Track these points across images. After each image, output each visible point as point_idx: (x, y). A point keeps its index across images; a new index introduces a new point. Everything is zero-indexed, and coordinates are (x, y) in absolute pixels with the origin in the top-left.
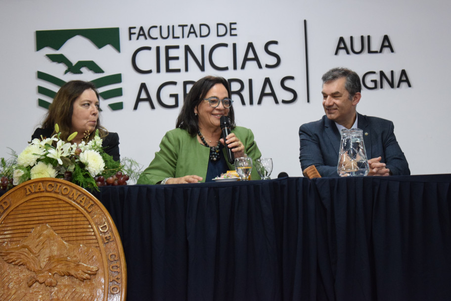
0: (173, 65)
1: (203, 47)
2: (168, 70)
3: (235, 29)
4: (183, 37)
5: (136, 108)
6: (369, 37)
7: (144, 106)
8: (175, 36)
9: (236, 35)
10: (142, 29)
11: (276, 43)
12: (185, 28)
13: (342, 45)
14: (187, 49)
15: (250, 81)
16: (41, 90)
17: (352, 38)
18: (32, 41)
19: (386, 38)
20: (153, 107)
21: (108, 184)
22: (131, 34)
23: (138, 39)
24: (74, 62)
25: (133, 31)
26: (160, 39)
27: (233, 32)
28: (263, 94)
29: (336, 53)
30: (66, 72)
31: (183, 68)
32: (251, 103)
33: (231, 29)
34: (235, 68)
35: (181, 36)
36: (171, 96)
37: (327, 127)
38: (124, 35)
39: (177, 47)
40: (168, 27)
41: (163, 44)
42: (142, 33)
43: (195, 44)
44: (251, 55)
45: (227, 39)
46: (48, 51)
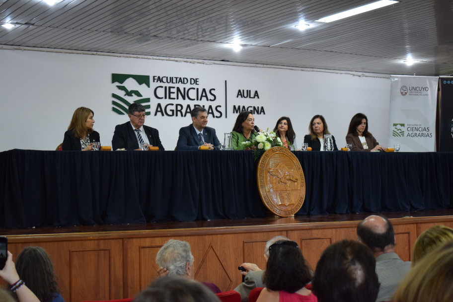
0: (173, 96)
1: (184, 89)
2: (170, 98)
3: (198, 81)
4: (176, 83)
5: (156, 115)
6: (250, 91)
7: (159, 114)
8: (173, 82)
9: (198, 84)
10: (159, 77)
11: (214, 89)
12: (177, 79)
13: (240, 94)
16: (114, 103)
17: (243, 91)
18: (110, 78)
19: (256, 92)
20: (163, 115)
22: (154, 79)
23: (157, 82)
24: (129, 90)
26: (166, 83)
29: (237, 97)
30: (125, 95)
31: (176, 97)
33: (196, 81)
34: (197, 99)
36: (171, 110)
38: (151, 79)
39: (174, 87)
40: (170, 77)
41: (168, 85)
42: (160, 80)
43: (181, 86)
45: (194, 86)
46: (117, 84)
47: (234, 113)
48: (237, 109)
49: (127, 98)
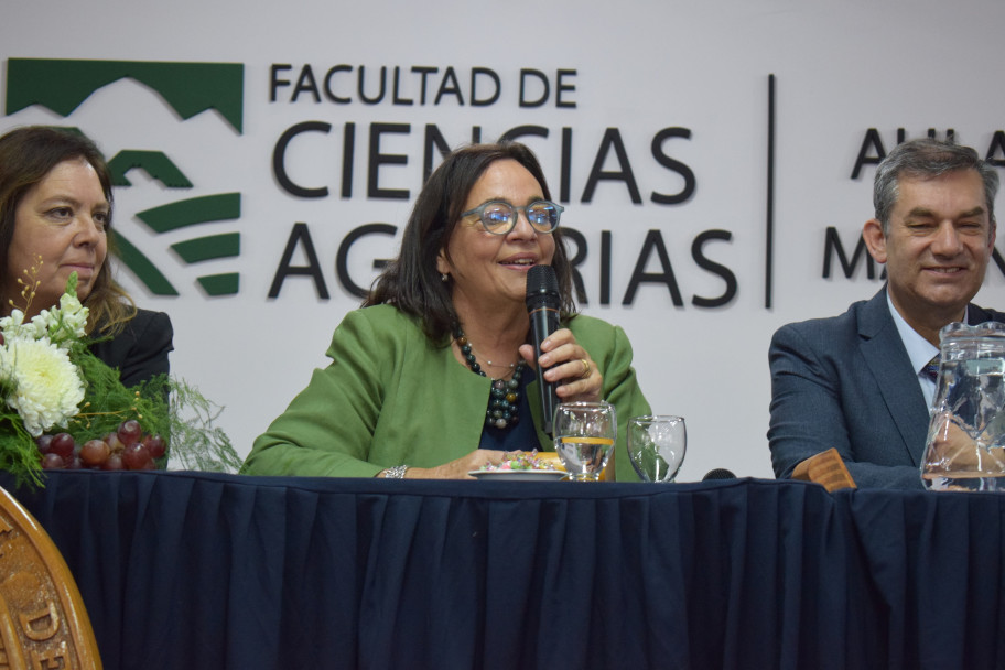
0: (389, 177)
1: (477, 131)
2: (375, 192)
3: (571, 88)
4: (423, 102)
5: (274, 292)
6: (951, 133)
7: (298, 287)
8: (401, 96)
9: (572, 105)
10: (307, 71)
11: (684, 133)
12: (430, 77)
13: (872, 153)
14: (433, 134)
15: (606, 237)
17: (902, 134)
19: (1000, 138)
20: (323, 293)
21: (86, 464)
22: (276, 84)
23: (294, 98)
24: (110, 150)
25: (282, 75)
26: (357, 104)
27: (566, 97)
28: (640, 277)
29: (855, 174)
31: (415, 188)
32: (605, 299)
33: (560, 87)
34: (565, 195)
35: (417, 98)
36: (378, 264)
37: (867, 339)
38: (255, 87)
40: (384, 70)
41: (364, 117)
42: (306, 82)
44: (612, 164)
45: (548, 116)
47: (826, 273)
48: (850, 251)
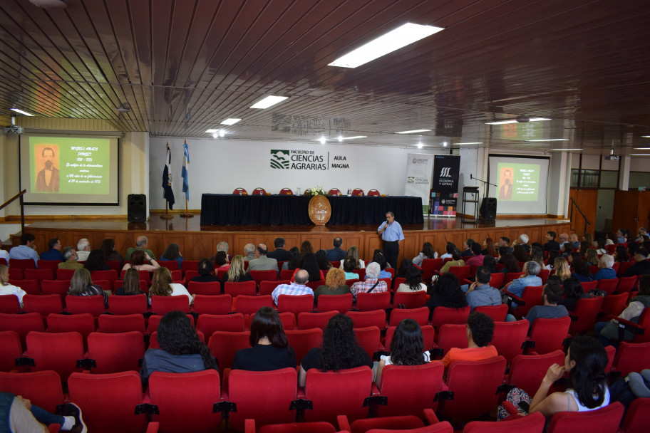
8: (301, 153)
11: (322, 156)
13: (336, 158)
16: (271, 163)
18: (270, 152)
19: (345, 157)
22: (292, 152)
24: (279, 157)
26: (298, 154)
29: (334, 160)
30: (277, 159)
33: (313, 152)
36: (299, 166)
42: (294, 152)
43: (305, 155)
45: (312, 155)
46: (273, 154)
47: (332, 167)
48: (334, 165)
49: (278, 161)
